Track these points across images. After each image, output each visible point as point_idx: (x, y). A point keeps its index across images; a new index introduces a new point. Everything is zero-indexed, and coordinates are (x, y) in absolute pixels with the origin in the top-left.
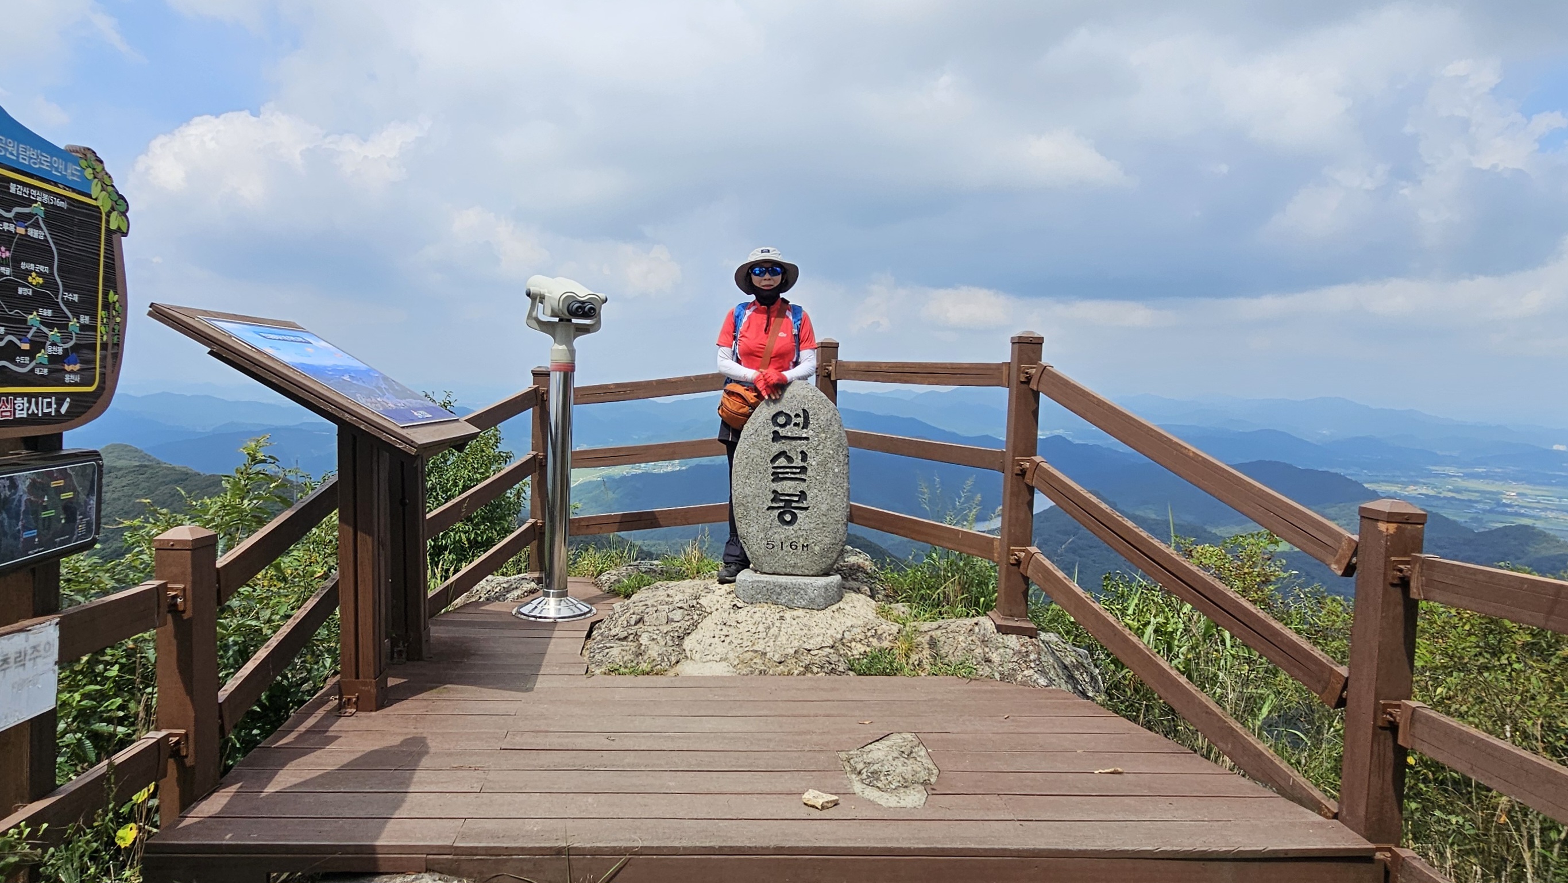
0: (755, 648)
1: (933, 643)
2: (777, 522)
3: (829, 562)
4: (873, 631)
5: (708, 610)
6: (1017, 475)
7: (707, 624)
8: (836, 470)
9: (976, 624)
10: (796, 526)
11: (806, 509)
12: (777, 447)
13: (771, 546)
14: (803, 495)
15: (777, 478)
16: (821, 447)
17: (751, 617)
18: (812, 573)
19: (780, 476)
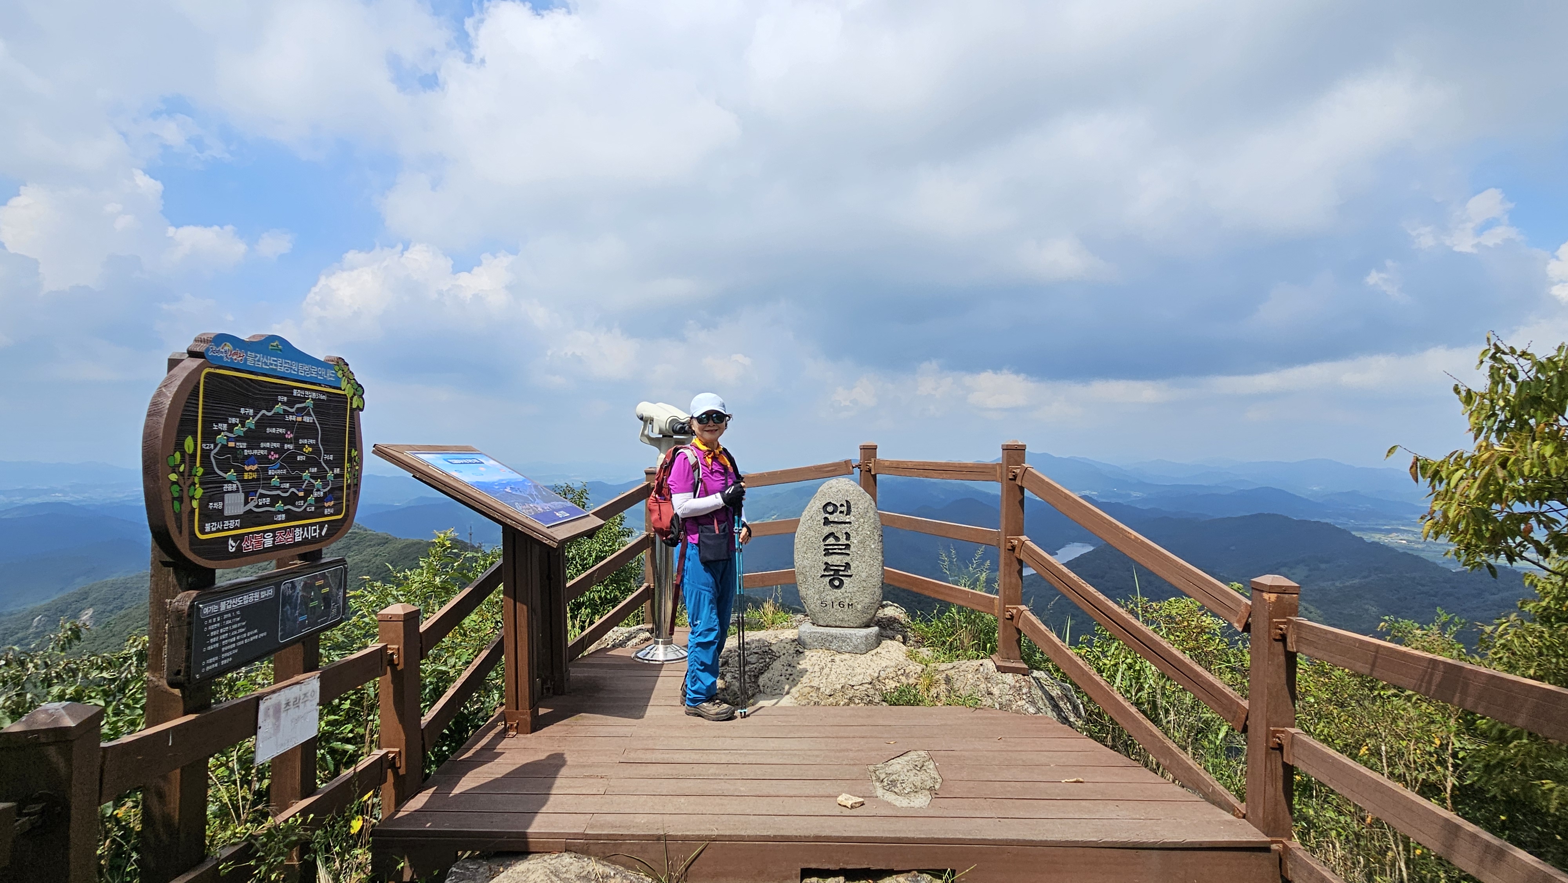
0: (812, 684)
1: (948, 680)
2: (828, 587)
3: (869, 617)
4: (903, 671)
5: (777, 654)
6: (1009, 550)
7: (777, 665)
8: (873, 546)
9: (981, 665)
10: (843, 590)
11: (851, 576)
12: (827, 530)
13: (824, 605)
14: (847, 566)
15: (827, 553)
16: (860, 529)
17: (810, 660)
18: (856, 625)
19: (830, 551)
